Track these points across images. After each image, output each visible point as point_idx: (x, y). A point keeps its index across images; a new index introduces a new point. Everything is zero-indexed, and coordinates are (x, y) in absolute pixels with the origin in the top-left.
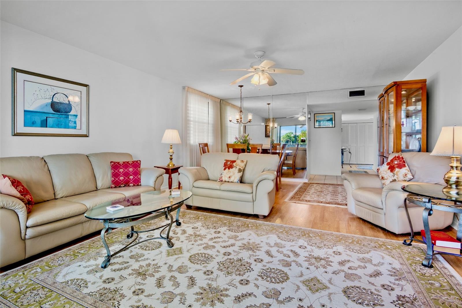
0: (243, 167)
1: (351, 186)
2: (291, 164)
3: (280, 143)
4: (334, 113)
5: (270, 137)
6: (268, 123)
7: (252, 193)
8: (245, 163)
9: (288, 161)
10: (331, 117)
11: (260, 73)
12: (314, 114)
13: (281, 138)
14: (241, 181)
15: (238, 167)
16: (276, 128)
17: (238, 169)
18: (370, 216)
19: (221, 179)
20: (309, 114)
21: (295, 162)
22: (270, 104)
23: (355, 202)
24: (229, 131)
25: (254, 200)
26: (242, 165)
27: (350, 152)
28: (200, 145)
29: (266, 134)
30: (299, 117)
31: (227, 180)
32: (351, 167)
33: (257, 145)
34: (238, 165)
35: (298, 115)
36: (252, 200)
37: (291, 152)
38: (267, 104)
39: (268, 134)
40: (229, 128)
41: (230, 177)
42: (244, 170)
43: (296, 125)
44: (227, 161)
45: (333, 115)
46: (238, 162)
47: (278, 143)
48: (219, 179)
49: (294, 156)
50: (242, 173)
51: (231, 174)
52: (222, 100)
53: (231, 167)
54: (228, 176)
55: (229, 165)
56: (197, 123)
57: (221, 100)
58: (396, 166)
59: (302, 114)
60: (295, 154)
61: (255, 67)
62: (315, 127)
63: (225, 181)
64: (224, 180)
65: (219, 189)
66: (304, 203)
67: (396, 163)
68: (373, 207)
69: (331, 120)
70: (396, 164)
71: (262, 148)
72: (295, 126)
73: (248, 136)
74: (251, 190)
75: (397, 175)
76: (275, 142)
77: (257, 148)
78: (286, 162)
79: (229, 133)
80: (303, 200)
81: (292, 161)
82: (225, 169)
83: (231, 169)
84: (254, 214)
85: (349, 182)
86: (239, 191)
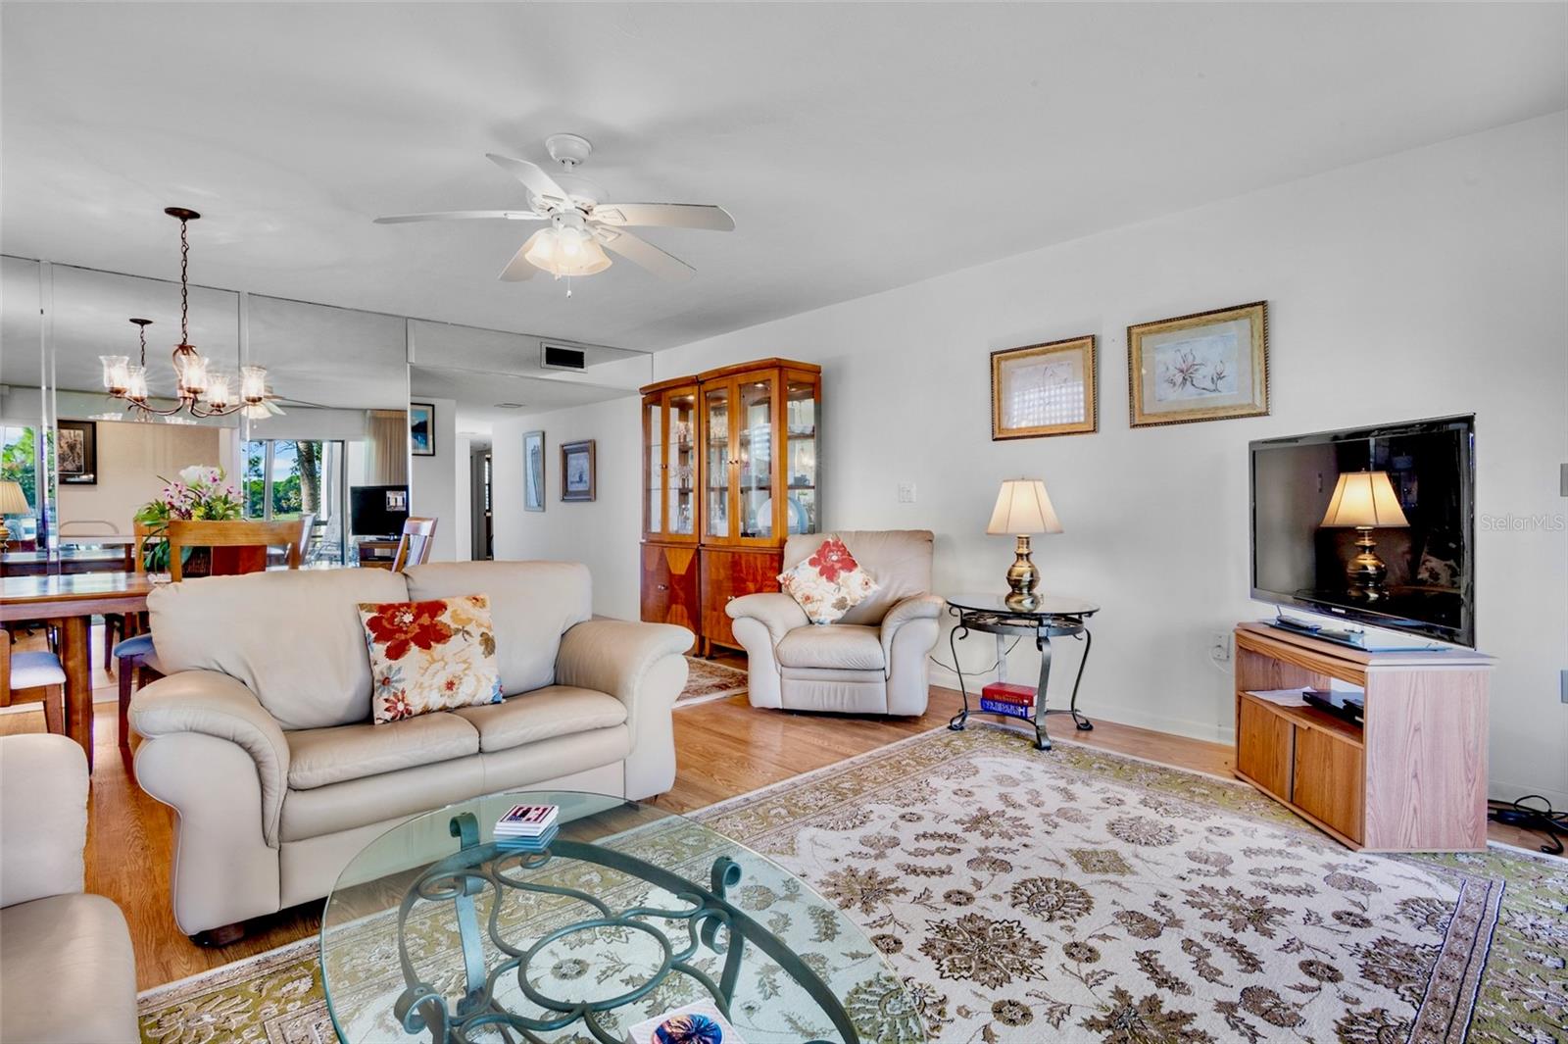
1: (770, 632)
7: (627, 719)
18: (842, 697)
19: (401, 707)
23: (782, 673)
31: (436, 700)
41: (450, 685)
44: (388, 610)
48: (387, 710)
51: (453, 669)
54: (442, 679)
55: (414, 630)
58: (837, 566)
63: (423, 714)
64: (416, 708)
65: (475, 749)
67: (835, 558)
68: (856, 672)
70: (837, 561)
74: (624, 709)
75: (848, 587)
82: (396, 654)
85: (761, 621)
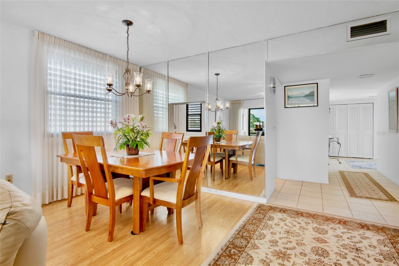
4: (317, 84)
10: (312, 90)
12: (285, 87)
27: (338, 143)
32: (340, 163)
62: (287, 106)
69: (311, 95)
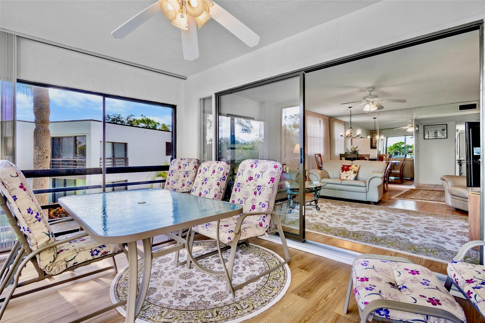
0: (357, 170)
1: (448, 185)
2: (398, 173)
3: (386, 154)
4: (447, 124)
5: (376, 148)
6: (375, 136)
7: (366, 186)
8: (358, 167)
9: (396, 170)
11: (371, 103)
12: (424, 126)
13: (387, 150)
14: (356, 179)
15: (353, 170)
16: (382, 140)
17: (353, 171)
18: (461, 205)
19: (340, 178)
20: (417, 127)
21: (403, 172)
22: (376, 118)
23: (451, 196)
24: (336, 143)
25: (367, 191)
26: (356, 168)
28: (316, 155)
29: (372, 145)
30: (408, 128)
31: (345, 178)
33: (365, 155)
34: (353, 168)
35: (407, 126)
36: (365, 192)
37: (399, 162)
38: (374, 118)
39: (373, 146)
40: (336, 141)
41: (347, 177)
42: (358, 172)
43: (406, 136)
44: (344, 166)
45: (445, 126)
46: (353, 166)
47: (384, 154)
49: (402, 166)
50: (356, 174)
51: (348, 175)
52: (331, 117)
53: (347, 170)
55: (345, 169)
56: (312, 138)
57: (329, 117)
59: (410, 126)
60: (403, 164)
61: (367, 99)
62: (425, 138)
63: (344, 180)
64: (342, 179)
65: (340, 183)
66: (408, 199)
68: (464, 198)
71: (370, 158)
72: (404, 137)
73: (357, 147)
74: (365, 184)
76: (382, 153)
77: (364, 158)
78: (393, 171)
79: (336, 145)
80: (408, 198)
81: (399, 171)
82: (342, 172)
83: (347, 171)
84: (367, 200)
85: (446, 181)
86: (355, 185)
